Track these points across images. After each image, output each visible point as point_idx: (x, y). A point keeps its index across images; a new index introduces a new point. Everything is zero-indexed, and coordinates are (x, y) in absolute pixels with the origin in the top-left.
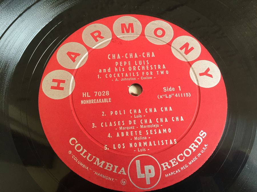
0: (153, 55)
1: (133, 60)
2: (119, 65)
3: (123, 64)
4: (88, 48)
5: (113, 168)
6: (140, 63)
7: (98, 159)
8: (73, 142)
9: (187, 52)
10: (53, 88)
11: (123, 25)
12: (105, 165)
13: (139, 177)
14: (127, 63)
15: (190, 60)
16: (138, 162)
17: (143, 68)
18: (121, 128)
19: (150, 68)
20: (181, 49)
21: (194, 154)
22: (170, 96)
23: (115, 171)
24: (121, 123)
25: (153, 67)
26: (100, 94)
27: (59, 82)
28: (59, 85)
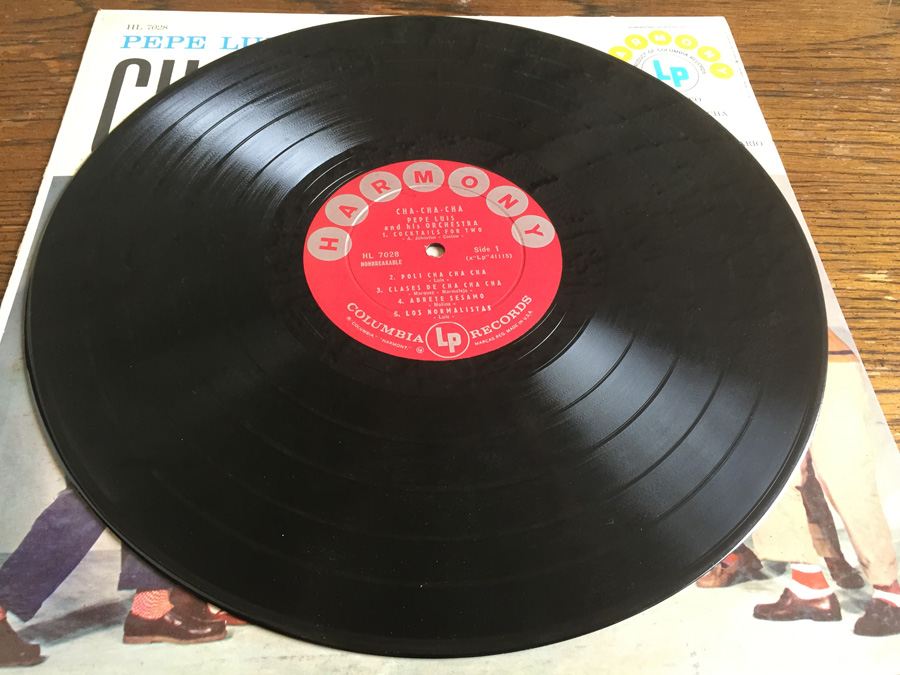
0: (460, 209)
1: (431, 216)
2: (412, 221)
3: (418, 220)
4: (368, 202)
5: (406, 336)
6: (442, 218)
7: (386, 326)
8: (352, 307)
9: (508, 206)
10: (322, 248)
11: (417, 174)
12: (395, 333)
13: (440, 345)
14: (424, 219)
15: (512, 215)
16: (439, 331)
17: (446, 225)
18: (416, 293)
19: (455, 225)
20: (500, 202)
21: (514, 321)
22: (484, 258)
23: (408, 339)
24: (416, 288)
25: (461, 224)
26: (386, 255)
27: (330, 241)
28: (330, 244)
